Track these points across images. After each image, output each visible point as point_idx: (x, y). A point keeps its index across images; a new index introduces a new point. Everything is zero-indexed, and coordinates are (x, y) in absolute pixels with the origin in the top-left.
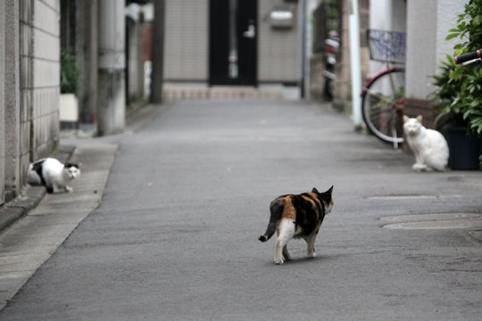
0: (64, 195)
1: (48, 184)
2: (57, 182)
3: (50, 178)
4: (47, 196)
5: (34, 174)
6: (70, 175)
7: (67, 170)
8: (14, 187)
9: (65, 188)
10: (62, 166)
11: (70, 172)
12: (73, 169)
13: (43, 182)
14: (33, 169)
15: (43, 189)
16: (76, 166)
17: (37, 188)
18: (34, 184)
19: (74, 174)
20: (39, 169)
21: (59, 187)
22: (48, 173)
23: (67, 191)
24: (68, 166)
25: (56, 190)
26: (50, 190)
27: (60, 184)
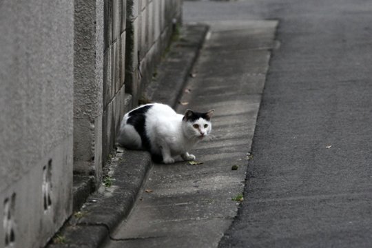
0: (180, 167)
1: (154, 147)
2: (170, 145)
3: (160, 137)
4: (153, 170)
5: (129, 129)
6: (197, 133)
7: (190, 124)
8: (92, 173)
9: (183, 156)
10: (180, 117)
11: (197, 126)
12: (201, 121)
13: (146, 144)
14: (129, 121)
15: (145, 157)
16: (205, 117)
17: (135, 155)
18: (129, 147)
19: (204, 131)
20: (139, 120)
21: (173, 153)
22: (155, 129)
23: (186, 161)
24: (191, 116)
25: (167, 158)
26: (157, 159)
27: (176, 147)
